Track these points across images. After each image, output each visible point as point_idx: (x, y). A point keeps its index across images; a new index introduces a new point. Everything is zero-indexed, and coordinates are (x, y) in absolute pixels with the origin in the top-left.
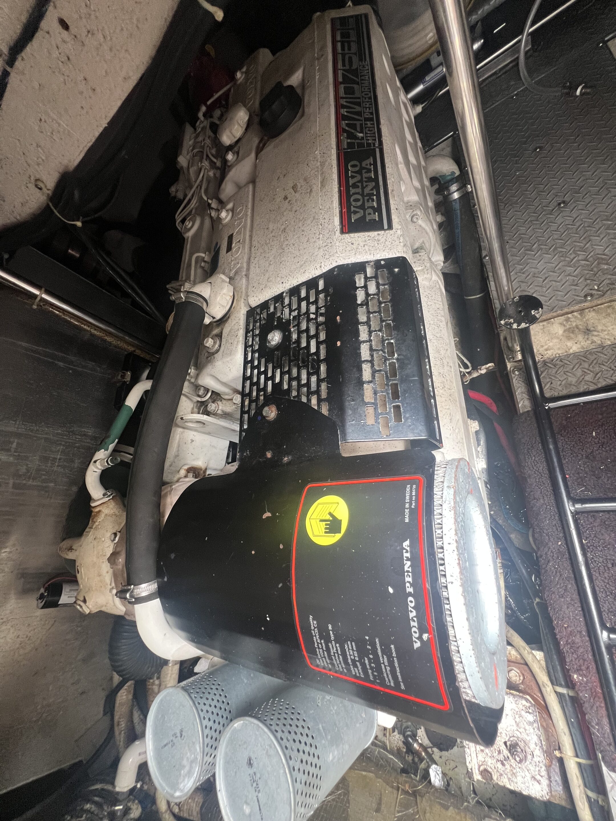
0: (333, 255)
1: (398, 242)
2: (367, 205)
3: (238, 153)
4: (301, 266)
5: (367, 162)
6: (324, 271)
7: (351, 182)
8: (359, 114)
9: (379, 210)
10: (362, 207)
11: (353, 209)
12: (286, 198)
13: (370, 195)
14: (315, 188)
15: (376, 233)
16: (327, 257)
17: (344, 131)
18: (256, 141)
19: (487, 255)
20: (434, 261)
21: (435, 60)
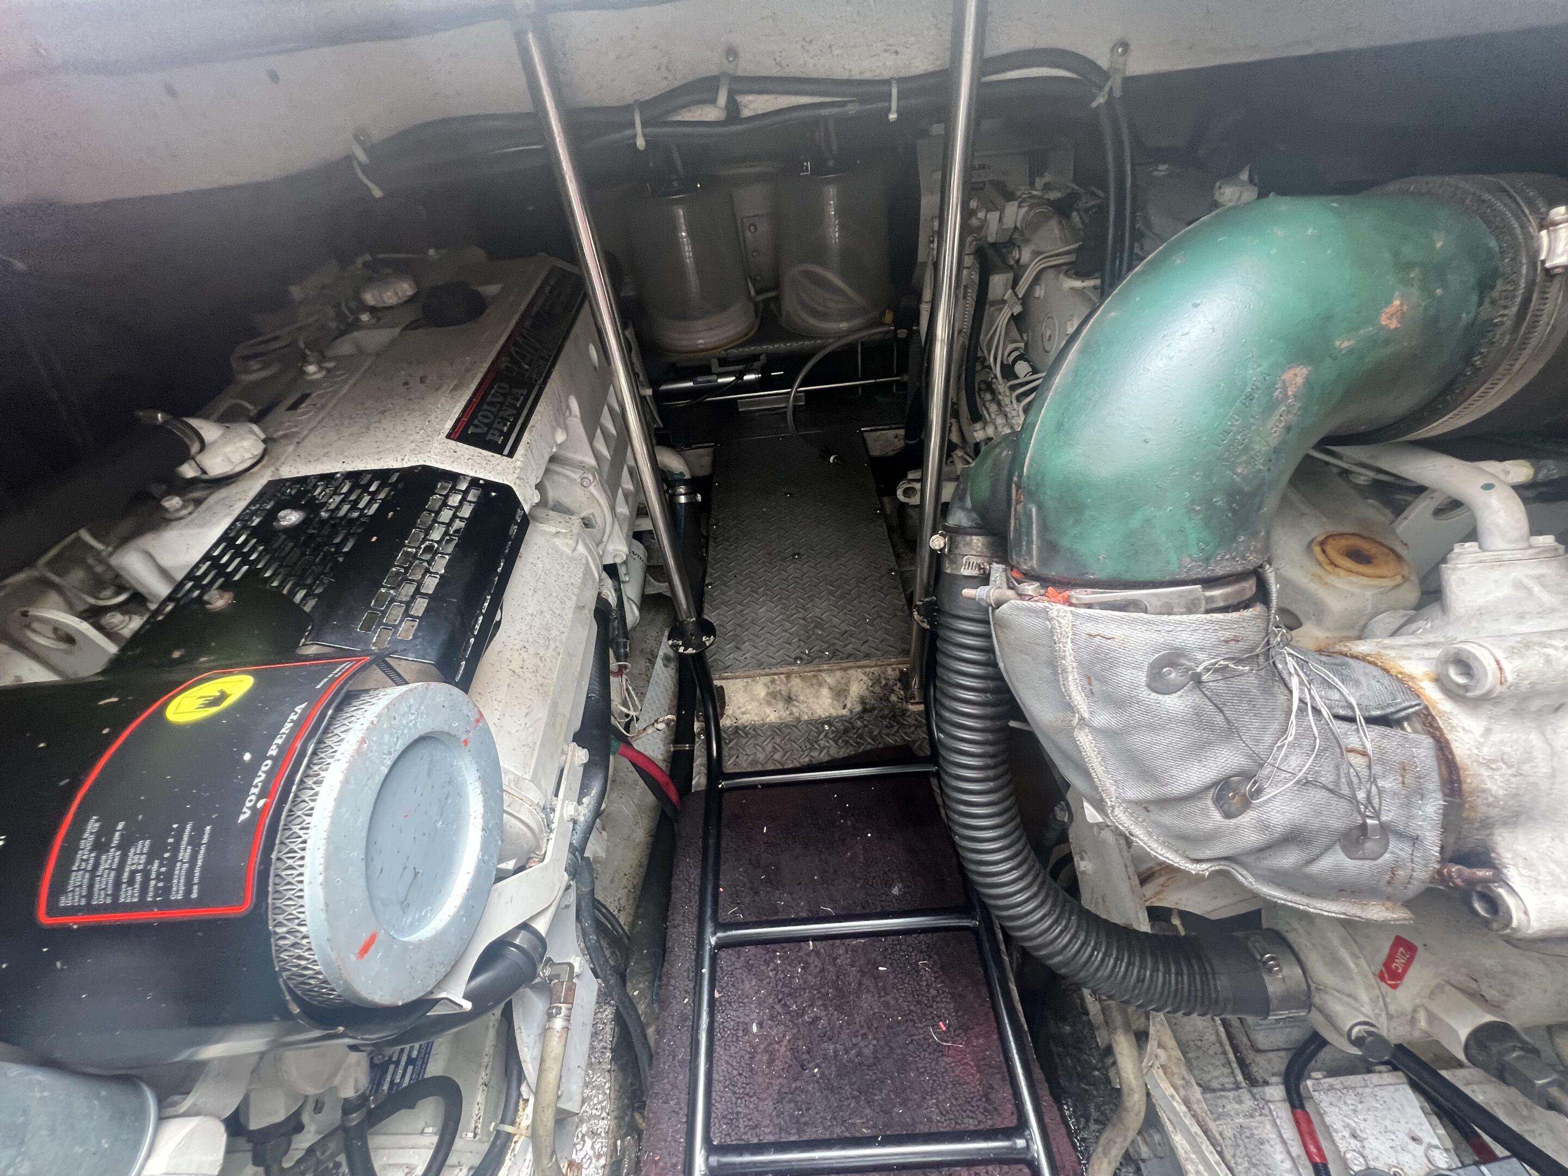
0: (424, 453)
1: (511, 471)
2: (495, 425)
3: (379, 319)
4: (379, 452)
5: (521, 391)
6: (405, 466)
7: (489, 398)
8: (536, 350)
9: (507, 437)
10: (489, 426)
11: (476, 422)
12: (406, 384)
13: (504, 420)
14: (444, 388)
15: (491, 454)
16: (416, 452)
17: (510, 355)
18: (409, 319)
19: (710, 584)
20: (611, 547)
21: (716, 368)
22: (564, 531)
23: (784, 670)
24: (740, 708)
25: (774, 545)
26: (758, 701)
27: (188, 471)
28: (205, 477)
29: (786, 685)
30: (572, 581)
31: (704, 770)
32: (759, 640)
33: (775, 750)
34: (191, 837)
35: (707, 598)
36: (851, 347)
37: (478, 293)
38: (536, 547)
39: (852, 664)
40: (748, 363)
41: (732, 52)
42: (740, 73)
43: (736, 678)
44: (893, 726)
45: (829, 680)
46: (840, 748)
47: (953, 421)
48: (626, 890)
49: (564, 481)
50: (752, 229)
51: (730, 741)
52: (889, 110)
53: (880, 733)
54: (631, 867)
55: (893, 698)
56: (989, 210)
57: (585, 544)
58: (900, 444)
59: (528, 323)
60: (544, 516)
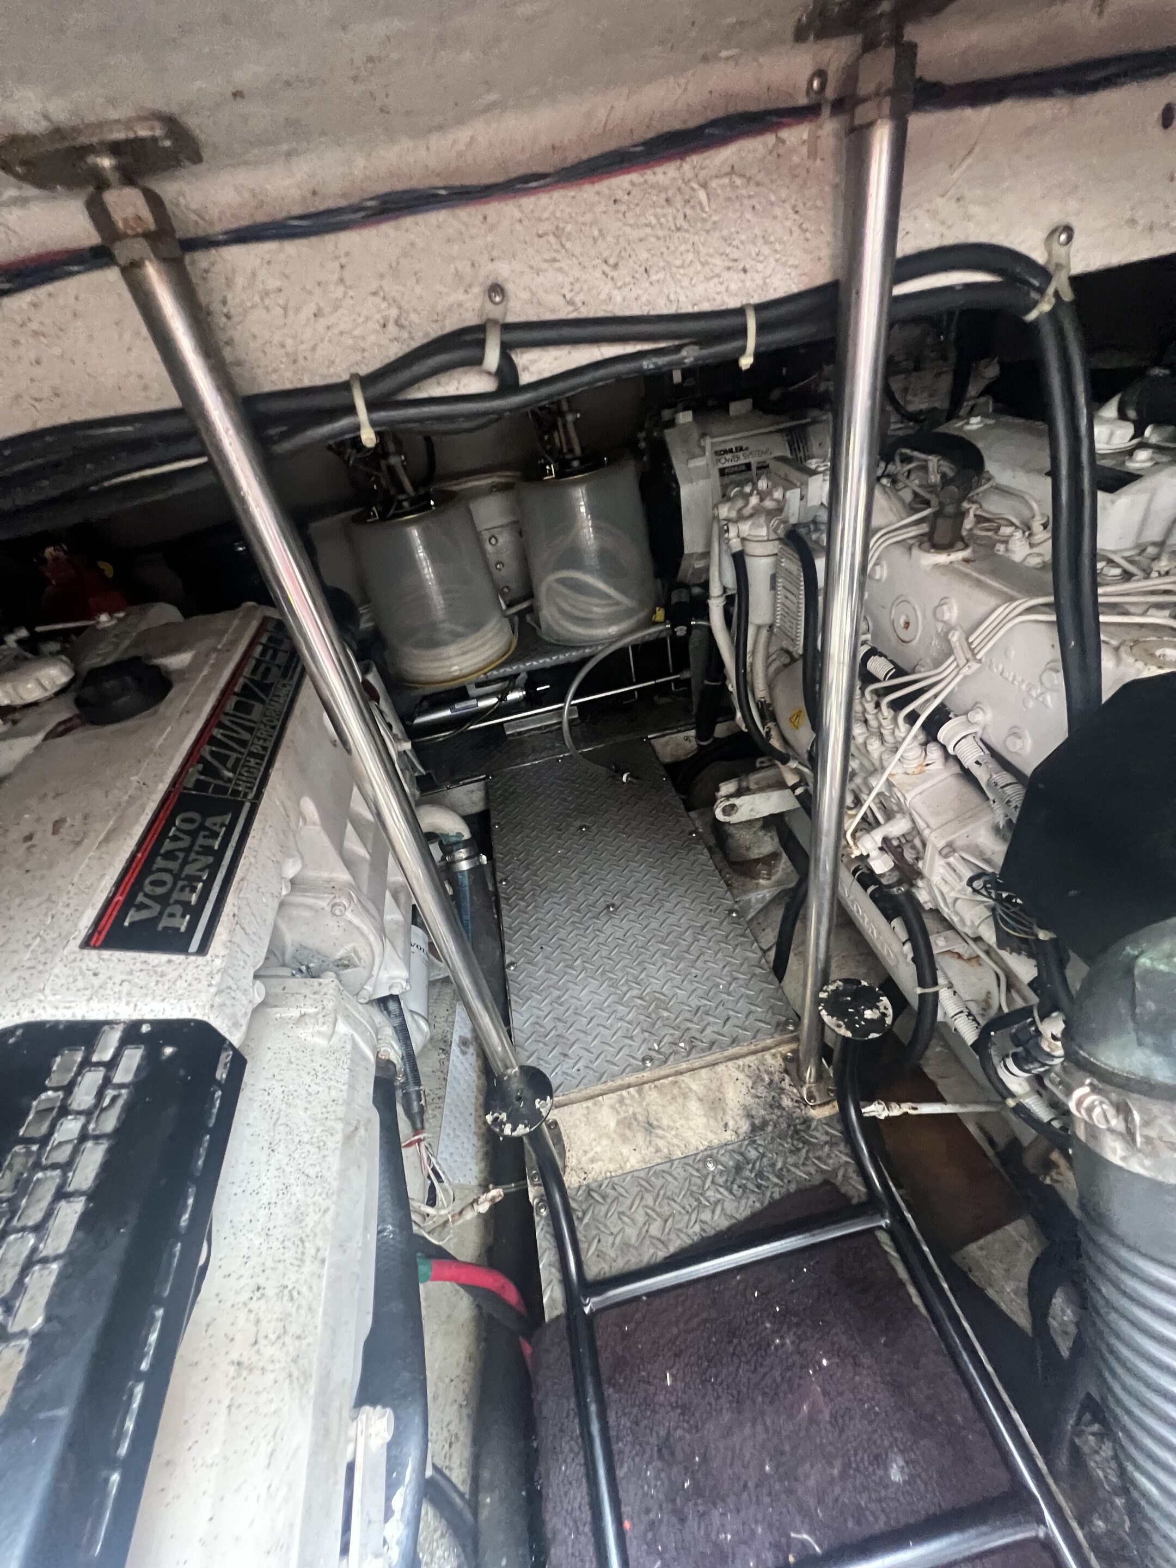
0: (31, 996)
1: (204, 985)
2: (176, 896)
3: (13, 724)
9: (196, 912)
10: (163, 900)
11: (140, 898)
12: (29, 838)
13: (192, 880)
14: (91, 839)
15: (166, 957)
16: (16, 995)
19: (512, 964)
20: (384, 976)
21: (473, 691)
22: (312, 1009)
23: (633, 1079)
24: (585, 1152)
25: (581, 897)
26: (608, 1136)
29: (640, 1104)
30: (334, 1094)
31: (557, 1274)
32: (590, 1038)
33: (649, 1220)
35: (512, 987)
36: (623, 651)
37: (157, 668)
39: (718, 1056)
40: (510, 682)
41: (496, 289)
42: (511, 319)
43: (572, 1102)
44: (799, 1150)
45: (694, 1087)
46: (738, 1199)
47: (770, 725)
49: (307, 914)
50: (493, 541)
51: (584, 1213)
53: (785, 1163)
55: (786, 1102)
56: (786, 489)
57: (348, 1018)
58: (692, 745)
59: (230, 706)
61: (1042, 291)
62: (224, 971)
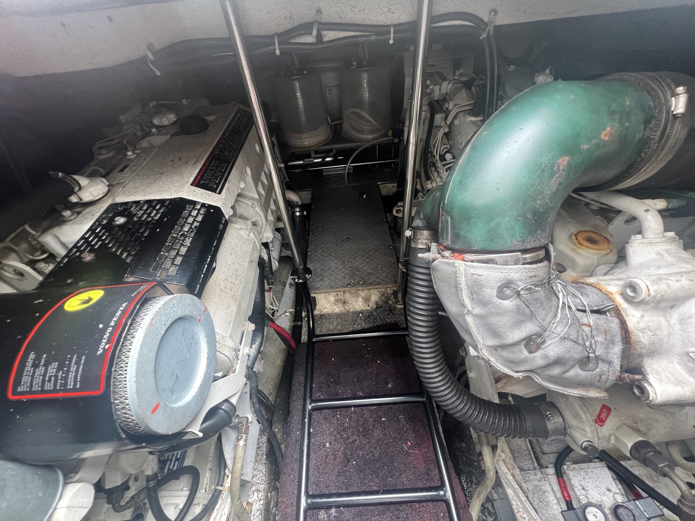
0: (181, 192)
1: (220, 200)
2: (213, 180)
3: (160, 131)
4: (161, 191)
5: (225, 165)
6: (172, 197)
7: (210, 168)
8: (231, 146)
9: (218, 185)
10: (210, 180)
11: (204, 178)
12: (172, 161)
13: (217, 178)
14: (190, 162)
15: (211, 192)
16: (177, 191)
17: (219, 148)
18: (174, 131)
19: (310, 252)
20: (265, 235)
21: (313, 155)
22: (244, 227)
23: (342, 289)
24: (322, 306)
25: (338, 235)
26: (331, 303)
27: (74, 199)
28: (81, 202)
29: (343, 296)
30: (248, 250)
31: (307, 333)
32: (331, 276)
33: (338, 325)
34: (76, 361)
35: (308, 257)
36: (374, 146)
37: (205, 119)
38: (231, 235)
39: (372, 287)
40: (328, 153)
41: (319, 11)
42: (323, 21)
43: (321, 293)
44: (389, 315)
45: (362, 294)
46: (367, 324)
47: (418, 180)
48: (273, 386)
49: (244, 205)
50: (330, 92)
51: (318, 321)
52: (389, 39)
53: (384, 317)
54: (275, 376)
55: (390, 302)
56: (435, 85)
57: (253, 233)
58: (395, 190)
59: (228, 134)
60: (235, 220)
61: (484, 30)
62: (225, 199)
